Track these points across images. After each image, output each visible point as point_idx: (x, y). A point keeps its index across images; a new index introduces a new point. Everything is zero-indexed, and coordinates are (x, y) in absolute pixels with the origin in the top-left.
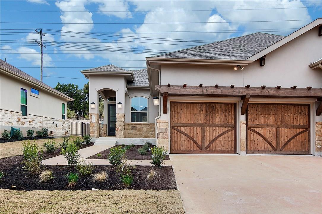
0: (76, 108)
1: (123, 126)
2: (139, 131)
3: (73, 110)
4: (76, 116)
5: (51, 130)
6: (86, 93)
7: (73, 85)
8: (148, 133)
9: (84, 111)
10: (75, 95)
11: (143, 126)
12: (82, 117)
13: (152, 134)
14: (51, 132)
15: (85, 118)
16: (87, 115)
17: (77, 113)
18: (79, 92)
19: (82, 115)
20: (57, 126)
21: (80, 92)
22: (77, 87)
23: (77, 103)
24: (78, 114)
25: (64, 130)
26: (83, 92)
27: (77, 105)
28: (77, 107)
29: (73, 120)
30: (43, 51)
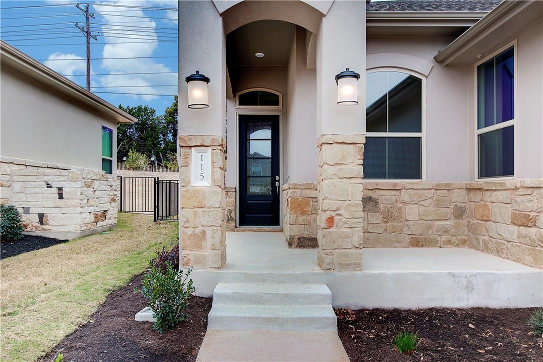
0: (150, 150)
1: (356, 205)
2: (388, 217)
3: (143, 153)
4: (149, 164)
5: (41, 211)
6: (169, 123)
7: (146, 109)
8: (429, 227)
9: (165, 156)
10: (149, 127)
11: (405, 196)
12: (162, 166)
13: (446, 231)
14: (41, 216)
15: (167, 168)
16: (171, 162)
17: (153, 159)
18: (157, 122)
19: (161, 162)
20: (61, 197)
21: (159, 122)
22: (153, 112)
23: (153, 141)
24: (153, 161)
25: (91, 209)
26: (163, 121)
27: (152, 145)
28: (153, 148)
29: (144, 172)
30: (91, 45)
